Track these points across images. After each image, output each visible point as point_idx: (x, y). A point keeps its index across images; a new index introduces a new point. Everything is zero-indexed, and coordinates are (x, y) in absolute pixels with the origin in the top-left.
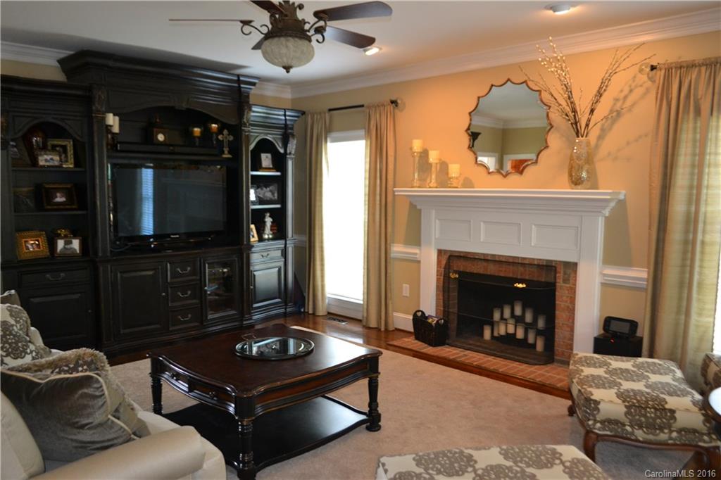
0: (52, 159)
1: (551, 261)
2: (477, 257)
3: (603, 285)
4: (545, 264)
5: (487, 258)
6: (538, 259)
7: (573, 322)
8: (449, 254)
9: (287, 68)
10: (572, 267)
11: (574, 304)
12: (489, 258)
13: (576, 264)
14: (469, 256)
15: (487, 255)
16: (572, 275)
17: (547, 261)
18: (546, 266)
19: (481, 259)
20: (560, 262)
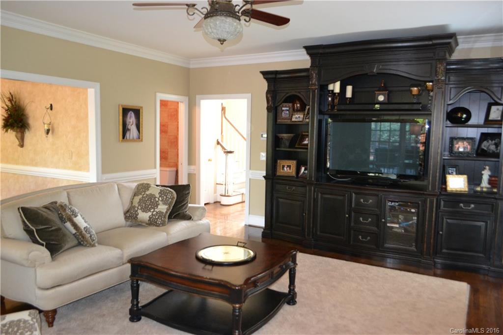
0: (299, 117)
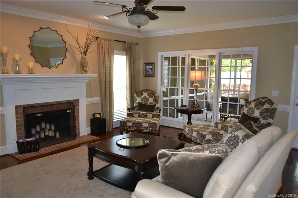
1: (70, 100)
2: (39, 105)
3: (87, 105)
4: (68, 102)
5: (44, 105)
6: (66, 101)
7: (79, 120)
8: (23, 107)
9: (139, 27)
10: (77, 101)
11: (79, 114)
12: (45, 104)
13: (78, 100)
14: (35, 105)
15: (44, 103)
16: (77, 104)
17: (69, 101)
18: (69, 102)
19: (41, 106)
20: (73, 100)
